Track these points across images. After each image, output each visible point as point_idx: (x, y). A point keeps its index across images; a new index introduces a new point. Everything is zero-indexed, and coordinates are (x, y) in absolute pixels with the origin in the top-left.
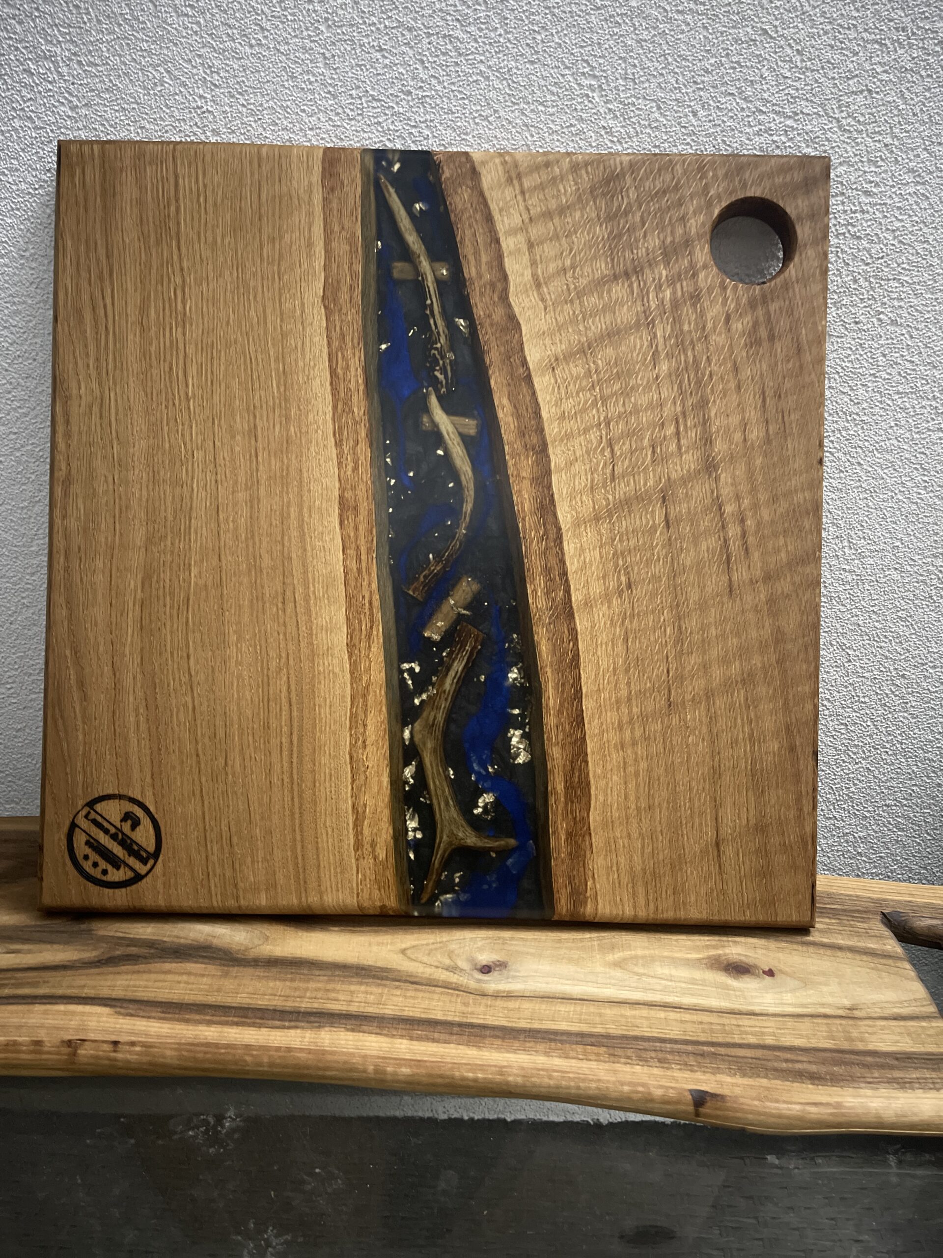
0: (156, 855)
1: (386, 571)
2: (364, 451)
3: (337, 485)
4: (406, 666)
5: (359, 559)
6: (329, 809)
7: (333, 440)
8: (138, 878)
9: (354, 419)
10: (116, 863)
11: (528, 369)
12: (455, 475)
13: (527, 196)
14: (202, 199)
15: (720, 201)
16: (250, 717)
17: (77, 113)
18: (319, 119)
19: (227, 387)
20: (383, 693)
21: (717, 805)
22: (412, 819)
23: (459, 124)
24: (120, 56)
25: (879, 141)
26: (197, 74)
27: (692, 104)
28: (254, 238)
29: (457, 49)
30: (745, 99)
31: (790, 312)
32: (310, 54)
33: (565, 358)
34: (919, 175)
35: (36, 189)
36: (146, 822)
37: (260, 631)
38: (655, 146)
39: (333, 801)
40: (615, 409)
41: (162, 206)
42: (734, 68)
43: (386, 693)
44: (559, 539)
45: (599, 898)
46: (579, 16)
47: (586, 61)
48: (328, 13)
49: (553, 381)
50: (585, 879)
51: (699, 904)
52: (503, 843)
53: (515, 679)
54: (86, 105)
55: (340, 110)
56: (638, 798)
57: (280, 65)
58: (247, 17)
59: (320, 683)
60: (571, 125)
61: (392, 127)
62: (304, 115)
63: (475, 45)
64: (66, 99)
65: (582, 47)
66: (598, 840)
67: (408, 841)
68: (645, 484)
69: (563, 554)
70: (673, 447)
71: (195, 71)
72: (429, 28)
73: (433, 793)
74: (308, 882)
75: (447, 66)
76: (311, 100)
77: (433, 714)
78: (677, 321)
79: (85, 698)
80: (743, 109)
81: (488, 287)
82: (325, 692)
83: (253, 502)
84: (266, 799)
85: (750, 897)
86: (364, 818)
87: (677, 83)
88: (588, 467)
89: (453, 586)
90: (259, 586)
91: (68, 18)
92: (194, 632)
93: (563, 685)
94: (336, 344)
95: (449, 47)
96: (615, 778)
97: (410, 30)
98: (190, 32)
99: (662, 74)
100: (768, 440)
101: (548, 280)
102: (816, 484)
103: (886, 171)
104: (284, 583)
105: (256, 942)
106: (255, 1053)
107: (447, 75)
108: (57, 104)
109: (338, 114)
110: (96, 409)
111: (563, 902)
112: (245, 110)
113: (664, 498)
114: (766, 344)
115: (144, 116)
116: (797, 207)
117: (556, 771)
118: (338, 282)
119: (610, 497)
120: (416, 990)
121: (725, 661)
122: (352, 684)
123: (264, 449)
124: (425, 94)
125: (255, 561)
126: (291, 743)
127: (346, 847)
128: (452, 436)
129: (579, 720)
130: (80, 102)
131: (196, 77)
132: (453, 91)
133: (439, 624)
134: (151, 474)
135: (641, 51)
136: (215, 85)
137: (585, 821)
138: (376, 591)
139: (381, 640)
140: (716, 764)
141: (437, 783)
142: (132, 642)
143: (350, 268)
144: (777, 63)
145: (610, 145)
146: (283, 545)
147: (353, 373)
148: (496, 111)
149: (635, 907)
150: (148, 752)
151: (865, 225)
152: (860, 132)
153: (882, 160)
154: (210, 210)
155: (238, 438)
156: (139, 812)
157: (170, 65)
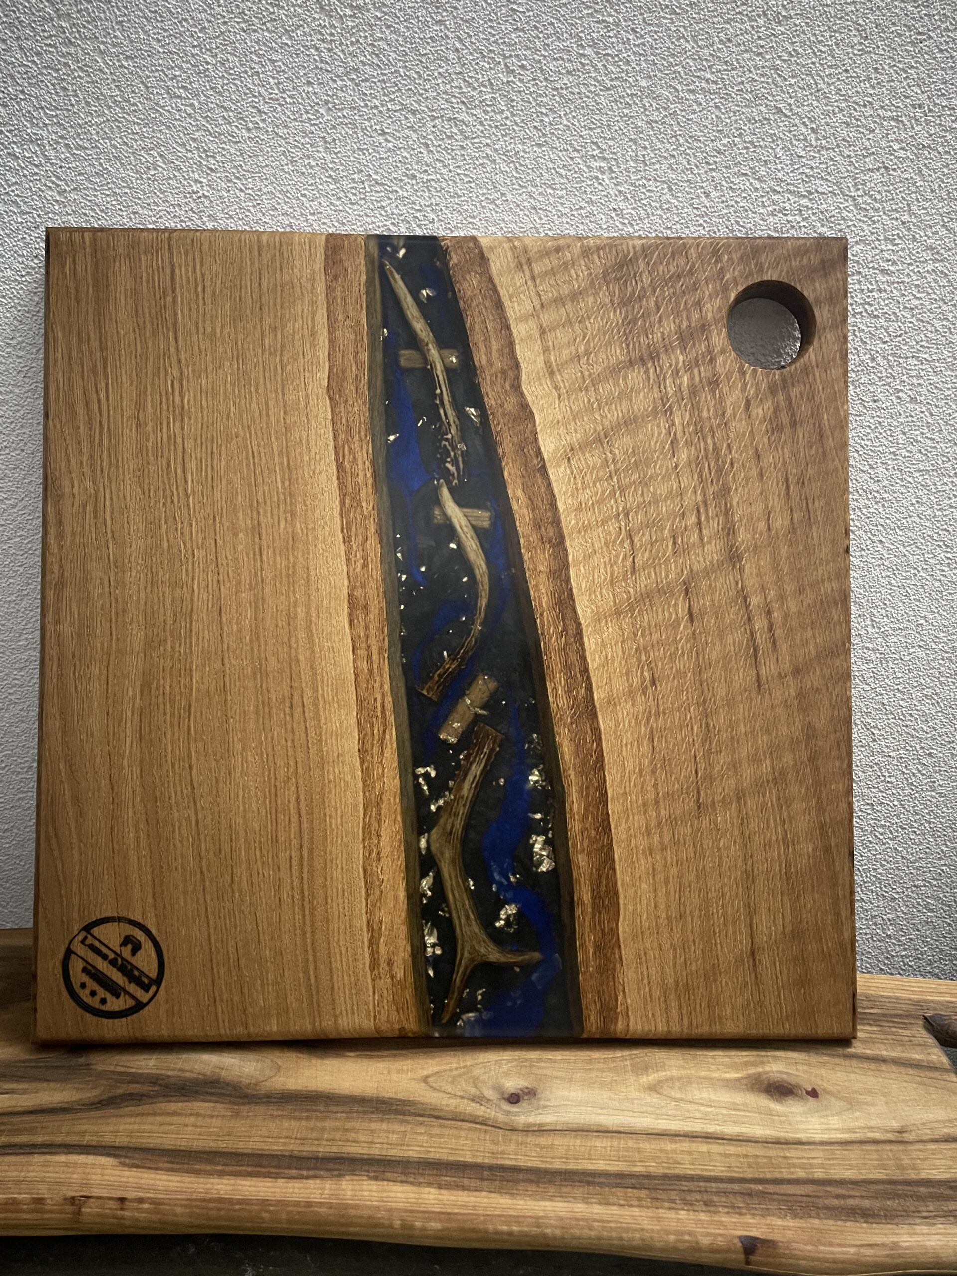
0: (158, 981)
1: (399, 671)
2: (374, 547)
3: (346, 583)
4: (421, 770)
5: (370, 660)
6: (343, 927)
7: (340, 535)
8: (139, 1006)
9: (362, 514)
10: (115, 991)
11: (543, 459)
12: (469, 570)
13: (538, 281)
14: (200, 289)
15: (736, 285)
16: (257, 829)
17: (66, 198)
18: (320, 204)
19: (229, 482)
20: (398, 801)
21: (751, 911)
22: (430, 934)
23: (465, 208)
24: (109, 138)
25: (897, 219)
26: (192, 158)
27: (704, 185)
28: (254, 328)
29: (462, 132)
30: (758, 179)
31: (812, 398)
32: (309, 138)
33: (580, 447)
34: (937, 253)
35: (23, 276)
36: (148, 947)
37: (266, 738)
38: (667, 228)
39: (347, 918)
40: (633, 499)
41: (158, 296)
42: (747, 148)
43: (401, 800)
44: (579, 634)
45: (630, 1013)
46: (588, 97)
47: (596, 143)
48: (328, 95)
49: (568, 472)
50: (615, 994)
51: (735, 1018)
52: (526, 957)
53: (537, 782)
54: (75, 189)
55: (342, 195)
56: (668, 906)
57: (279, 149)
58: (243, 100)
59: (330, 792)
60: (581, 208)
61: (396, 212)
62: (304, 199)
63: (481, 128)
64: (53, 183)
65: (590, 129)
66: (627, 952)
67: (426, 957)
68: (667, 576)
69: (584, 650)
70: (695, 538)
71: (189, 155)
72: (433, 111)
73: (453, 906)
74: (322, 1005)
75: (452, 150)
76: (311, 185)
77: (450, 821)
78: (695, 407)
79: (81, 814)
80: (756, 190)
81: (499, 375)
82: (336, 803)
83: (258, 603)
84: (275, 919)
85: (788, 1008)
86: (380, 935)
87: (689, 164)
88: (607, 560)
89: (470, 685)
90: (265, 691)
91: (55, 100)
92: (196, 741)
93: (587, 788)
94: (342, 437)
95: (454, 130)
96: (644, 886)
97: (414, 113)
98: (184, 115)
99: (674, 156)
100: (793, 530)
101: (561, 367)
102: (843, 574)
103: (903, 249)
104: (291, 687)
105: (268, 1073)
106: (271, 1208)
107: (453, 159)
108: (44, 188)
109: (339, 199)
110: (90, 508)
111: (592, 1018)
112: (243, 195)
113: (687, 590)
114: (787, 430)
115: (137, 201)
116: (815, 290)
117: (582, 880)
118: (344, 372)
119: (631, 590)
120: (441, 1126)
121: (755, 759)
122: (364, 793)
123: (269, 547)
124: (429, 178)
125: (260, 665)
126: (301, 857)
127: (361, 966)
128: (465, 529)
129: (604, 826)
130: (69, 186)
131: (191, 161)
132: (458, 175)
133: (455, 725)
134: (149, 576)
135: (652, 132)
136: (211, 170)
137: (614, 932)
138: (389, 694)
139: (395, 745)
140: (749, 868)
141: (457, 895)
142: (130, 752)
143: (355, 357)
144: (791, 143)
145: (621, 227)
146: (290, 646)
147: (360, 466)
148: (502, 194)
149: (668, 1022)
150: (149, 870)
151: (882, 303)
152: (877, 210)
153: (900, 238)
154: (209, 300)
155: (241, 535)
156: (140, 935)
157: (163, 148)
